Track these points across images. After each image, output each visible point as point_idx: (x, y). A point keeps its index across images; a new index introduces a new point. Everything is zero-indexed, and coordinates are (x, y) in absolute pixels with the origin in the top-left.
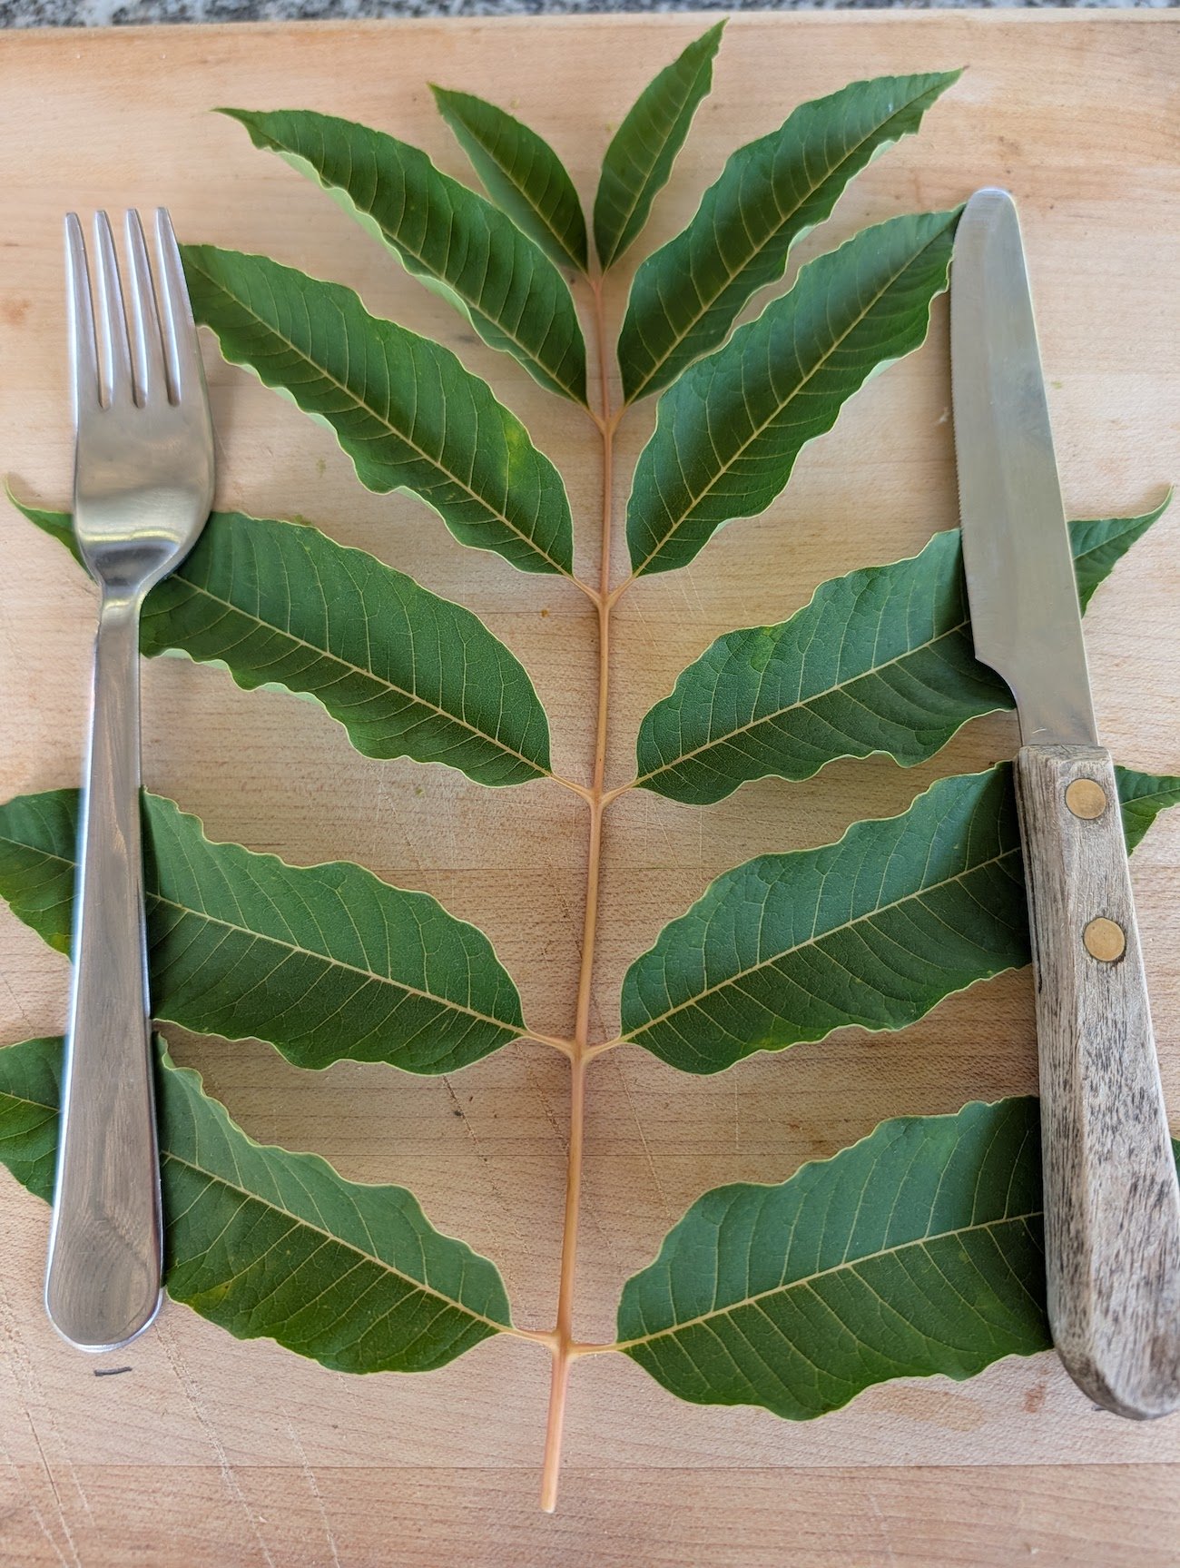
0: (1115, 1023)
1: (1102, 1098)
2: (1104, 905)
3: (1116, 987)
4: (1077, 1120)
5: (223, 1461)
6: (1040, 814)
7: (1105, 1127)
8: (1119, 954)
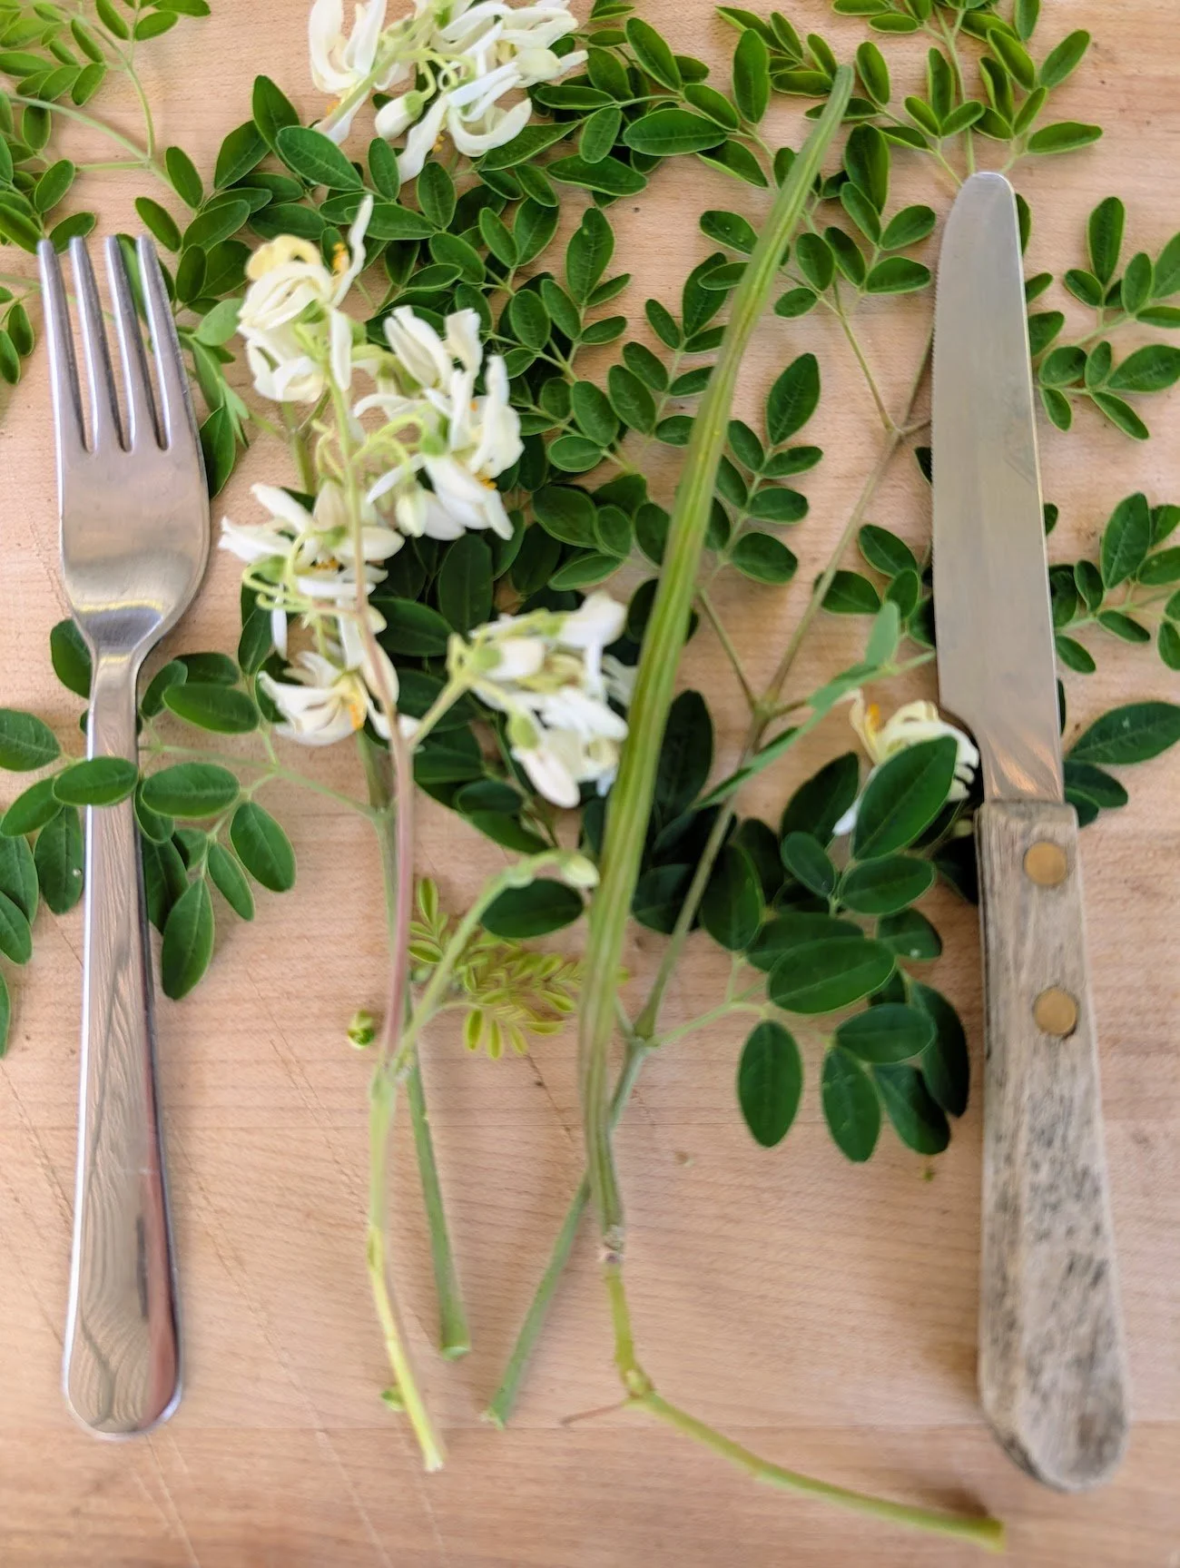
0: (1062, 1099)
1: (1044, 1175)
2: (1058, 975)
3: (1065, 1062)
4: (1016, 1196)
5: (317, 1424)
6: (997, 878)
7: (1045, 1206)
8: (1068, 1029)
